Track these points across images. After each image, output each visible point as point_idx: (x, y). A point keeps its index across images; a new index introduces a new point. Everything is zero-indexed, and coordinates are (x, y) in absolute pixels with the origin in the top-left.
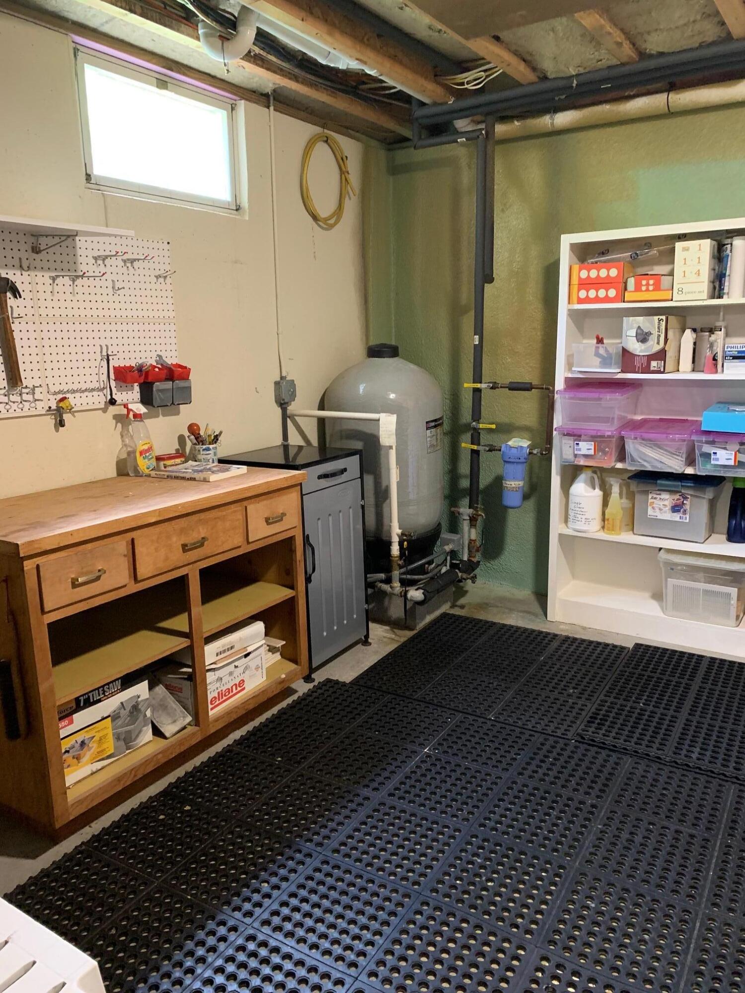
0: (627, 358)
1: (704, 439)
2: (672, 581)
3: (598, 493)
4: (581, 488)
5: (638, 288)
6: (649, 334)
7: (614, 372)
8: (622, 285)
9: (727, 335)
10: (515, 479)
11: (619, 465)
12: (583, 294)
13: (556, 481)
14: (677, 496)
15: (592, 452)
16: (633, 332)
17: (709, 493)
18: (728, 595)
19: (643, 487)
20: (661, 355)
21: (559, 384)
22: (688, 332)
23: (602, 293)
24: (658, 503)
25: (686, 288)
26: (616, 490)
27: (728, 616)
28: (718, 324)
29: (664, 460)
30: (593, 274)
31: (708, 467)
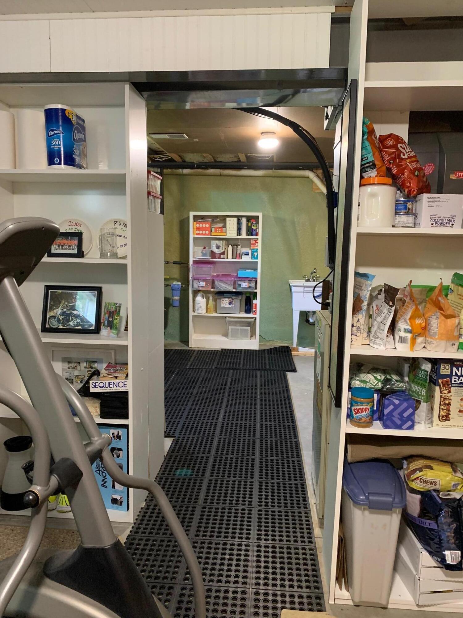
0: (213, 254)
1: (239, 279)
2: (230, 327)
3: (205, 300)
4: (199, 298)
5: (216, 231)
6: (220, 246)
7: (208, 258)
8: (210, 230)
9: (241, 247)
10: (177, 296)
11: (212, 290)
12: (198, 232)
13: (191, 296)
14: (230, 299)
15: (204, 285)
16: (215, 246)
17: (240, 298)
18: (248, 330)
19: (220, 297)
20: (223, 253)
21: (191, 263)
22: (230, 246)
23: (204, 232)
24: (225, 302)
25: (231, 232)
26: (211, 298)
27: (247, 337)
28: (239, 244)
29: (227, 287)
30: (201, 225)
31: (240, 288)
